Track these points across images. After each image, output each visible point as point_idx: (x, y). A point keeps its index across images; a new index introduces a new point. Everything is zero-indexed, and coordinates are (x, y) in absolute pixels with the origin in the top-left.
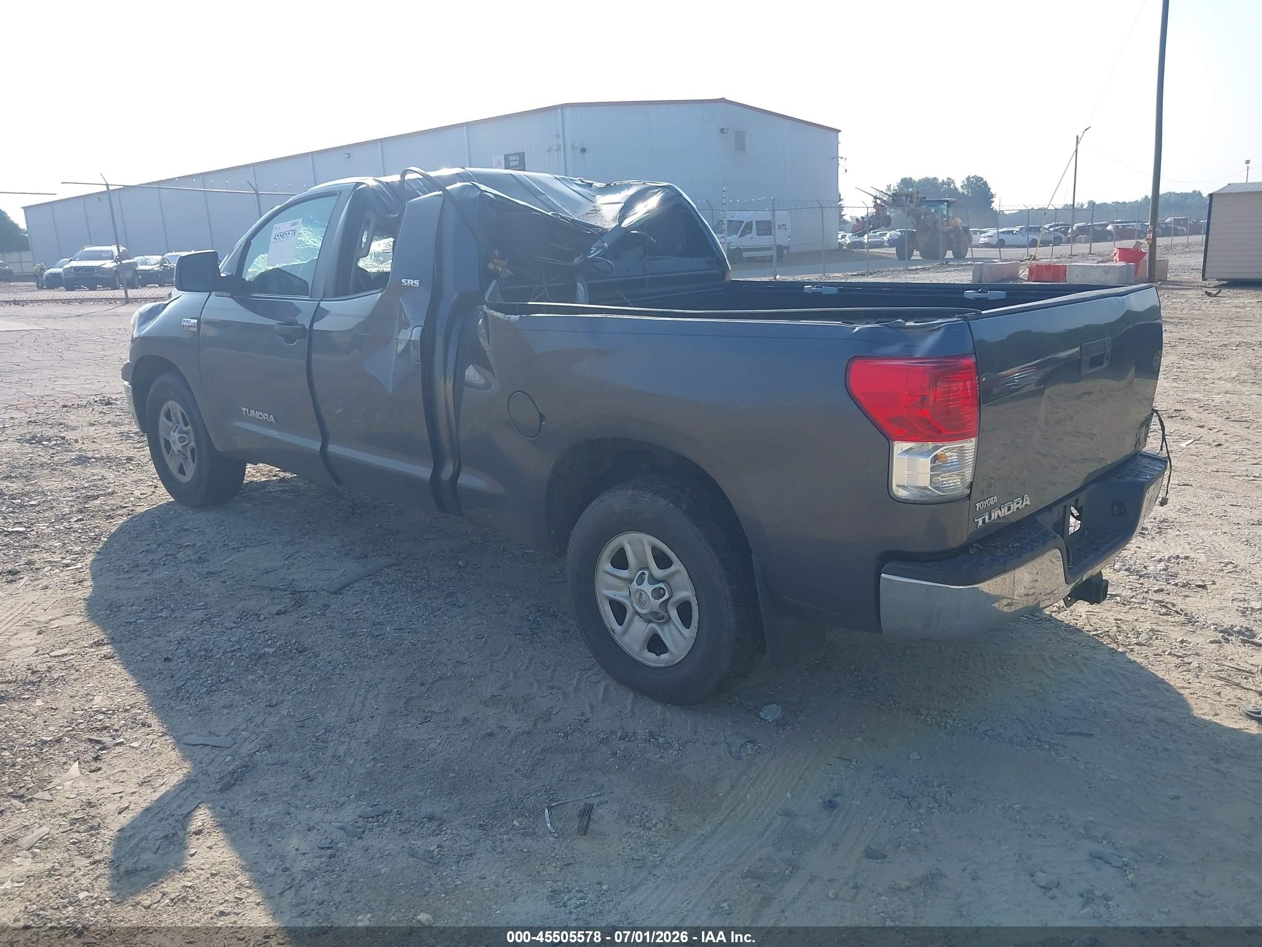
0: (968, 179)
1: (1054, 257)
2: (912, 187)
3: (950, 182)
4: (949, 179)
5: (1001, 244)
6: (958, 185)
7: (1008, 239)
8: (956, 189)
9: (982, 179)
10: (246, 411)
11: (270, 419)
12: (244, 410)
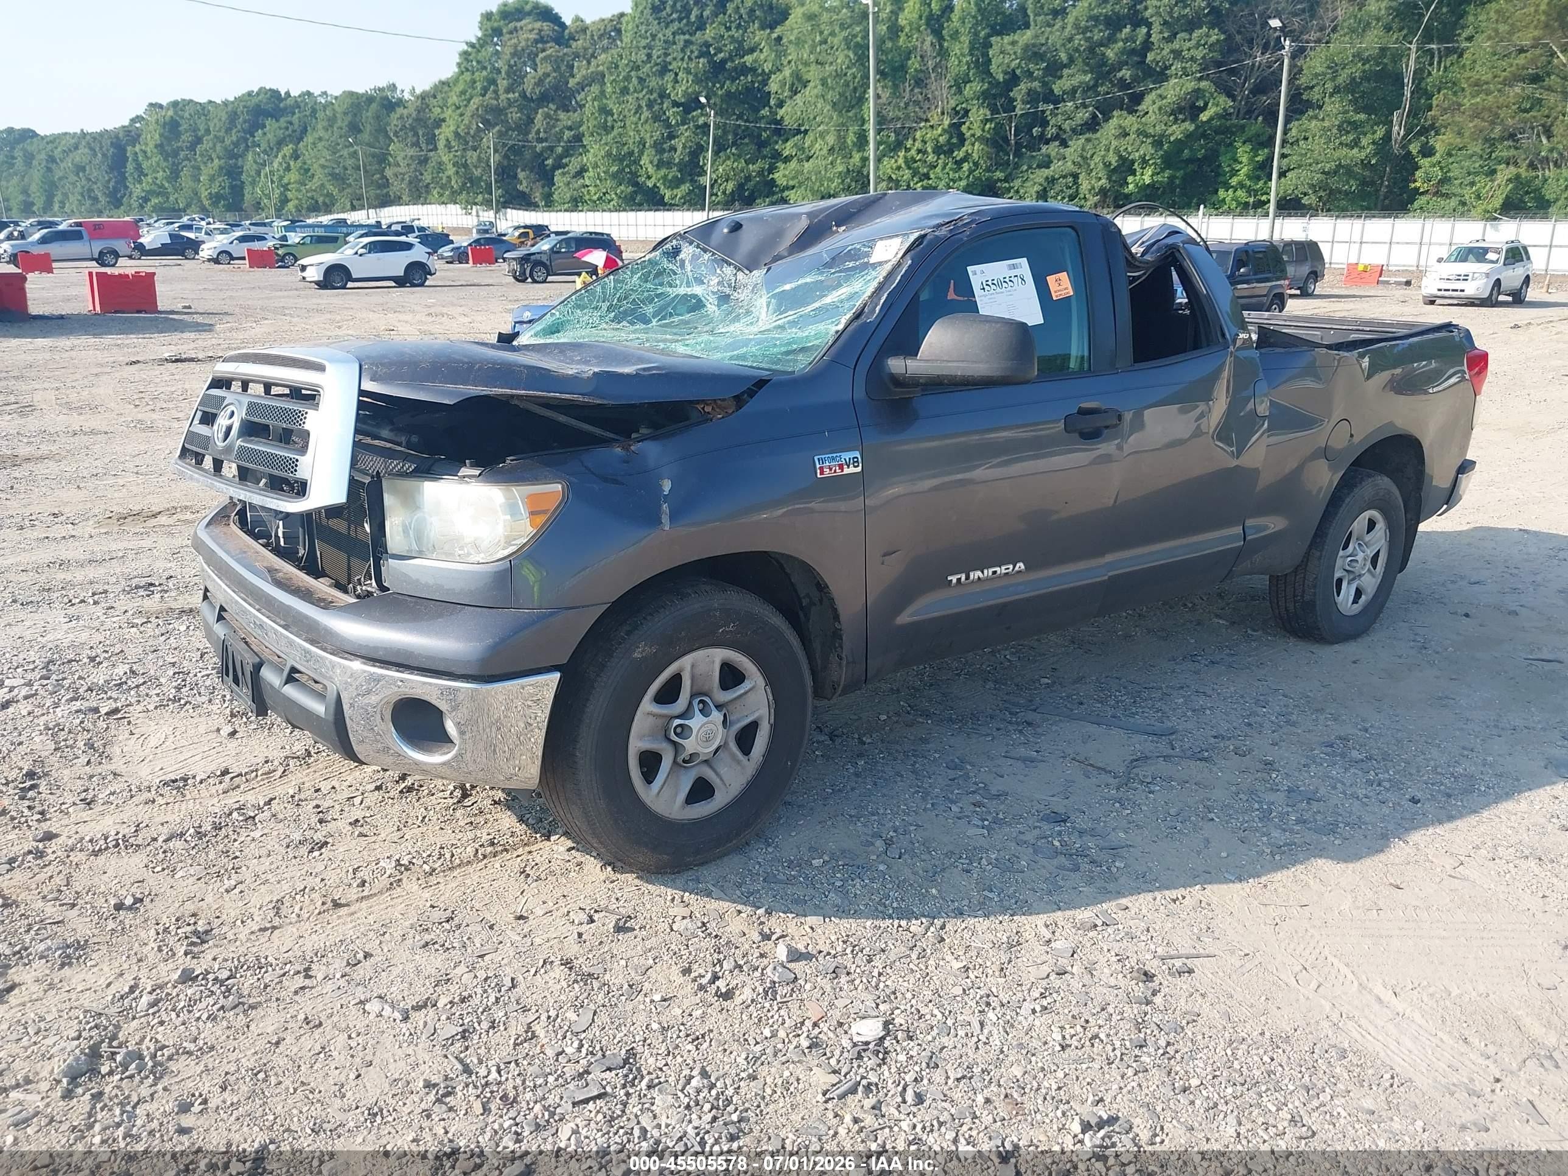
10: (959, 580)
11: (1017, 568)
12: (954, 579)
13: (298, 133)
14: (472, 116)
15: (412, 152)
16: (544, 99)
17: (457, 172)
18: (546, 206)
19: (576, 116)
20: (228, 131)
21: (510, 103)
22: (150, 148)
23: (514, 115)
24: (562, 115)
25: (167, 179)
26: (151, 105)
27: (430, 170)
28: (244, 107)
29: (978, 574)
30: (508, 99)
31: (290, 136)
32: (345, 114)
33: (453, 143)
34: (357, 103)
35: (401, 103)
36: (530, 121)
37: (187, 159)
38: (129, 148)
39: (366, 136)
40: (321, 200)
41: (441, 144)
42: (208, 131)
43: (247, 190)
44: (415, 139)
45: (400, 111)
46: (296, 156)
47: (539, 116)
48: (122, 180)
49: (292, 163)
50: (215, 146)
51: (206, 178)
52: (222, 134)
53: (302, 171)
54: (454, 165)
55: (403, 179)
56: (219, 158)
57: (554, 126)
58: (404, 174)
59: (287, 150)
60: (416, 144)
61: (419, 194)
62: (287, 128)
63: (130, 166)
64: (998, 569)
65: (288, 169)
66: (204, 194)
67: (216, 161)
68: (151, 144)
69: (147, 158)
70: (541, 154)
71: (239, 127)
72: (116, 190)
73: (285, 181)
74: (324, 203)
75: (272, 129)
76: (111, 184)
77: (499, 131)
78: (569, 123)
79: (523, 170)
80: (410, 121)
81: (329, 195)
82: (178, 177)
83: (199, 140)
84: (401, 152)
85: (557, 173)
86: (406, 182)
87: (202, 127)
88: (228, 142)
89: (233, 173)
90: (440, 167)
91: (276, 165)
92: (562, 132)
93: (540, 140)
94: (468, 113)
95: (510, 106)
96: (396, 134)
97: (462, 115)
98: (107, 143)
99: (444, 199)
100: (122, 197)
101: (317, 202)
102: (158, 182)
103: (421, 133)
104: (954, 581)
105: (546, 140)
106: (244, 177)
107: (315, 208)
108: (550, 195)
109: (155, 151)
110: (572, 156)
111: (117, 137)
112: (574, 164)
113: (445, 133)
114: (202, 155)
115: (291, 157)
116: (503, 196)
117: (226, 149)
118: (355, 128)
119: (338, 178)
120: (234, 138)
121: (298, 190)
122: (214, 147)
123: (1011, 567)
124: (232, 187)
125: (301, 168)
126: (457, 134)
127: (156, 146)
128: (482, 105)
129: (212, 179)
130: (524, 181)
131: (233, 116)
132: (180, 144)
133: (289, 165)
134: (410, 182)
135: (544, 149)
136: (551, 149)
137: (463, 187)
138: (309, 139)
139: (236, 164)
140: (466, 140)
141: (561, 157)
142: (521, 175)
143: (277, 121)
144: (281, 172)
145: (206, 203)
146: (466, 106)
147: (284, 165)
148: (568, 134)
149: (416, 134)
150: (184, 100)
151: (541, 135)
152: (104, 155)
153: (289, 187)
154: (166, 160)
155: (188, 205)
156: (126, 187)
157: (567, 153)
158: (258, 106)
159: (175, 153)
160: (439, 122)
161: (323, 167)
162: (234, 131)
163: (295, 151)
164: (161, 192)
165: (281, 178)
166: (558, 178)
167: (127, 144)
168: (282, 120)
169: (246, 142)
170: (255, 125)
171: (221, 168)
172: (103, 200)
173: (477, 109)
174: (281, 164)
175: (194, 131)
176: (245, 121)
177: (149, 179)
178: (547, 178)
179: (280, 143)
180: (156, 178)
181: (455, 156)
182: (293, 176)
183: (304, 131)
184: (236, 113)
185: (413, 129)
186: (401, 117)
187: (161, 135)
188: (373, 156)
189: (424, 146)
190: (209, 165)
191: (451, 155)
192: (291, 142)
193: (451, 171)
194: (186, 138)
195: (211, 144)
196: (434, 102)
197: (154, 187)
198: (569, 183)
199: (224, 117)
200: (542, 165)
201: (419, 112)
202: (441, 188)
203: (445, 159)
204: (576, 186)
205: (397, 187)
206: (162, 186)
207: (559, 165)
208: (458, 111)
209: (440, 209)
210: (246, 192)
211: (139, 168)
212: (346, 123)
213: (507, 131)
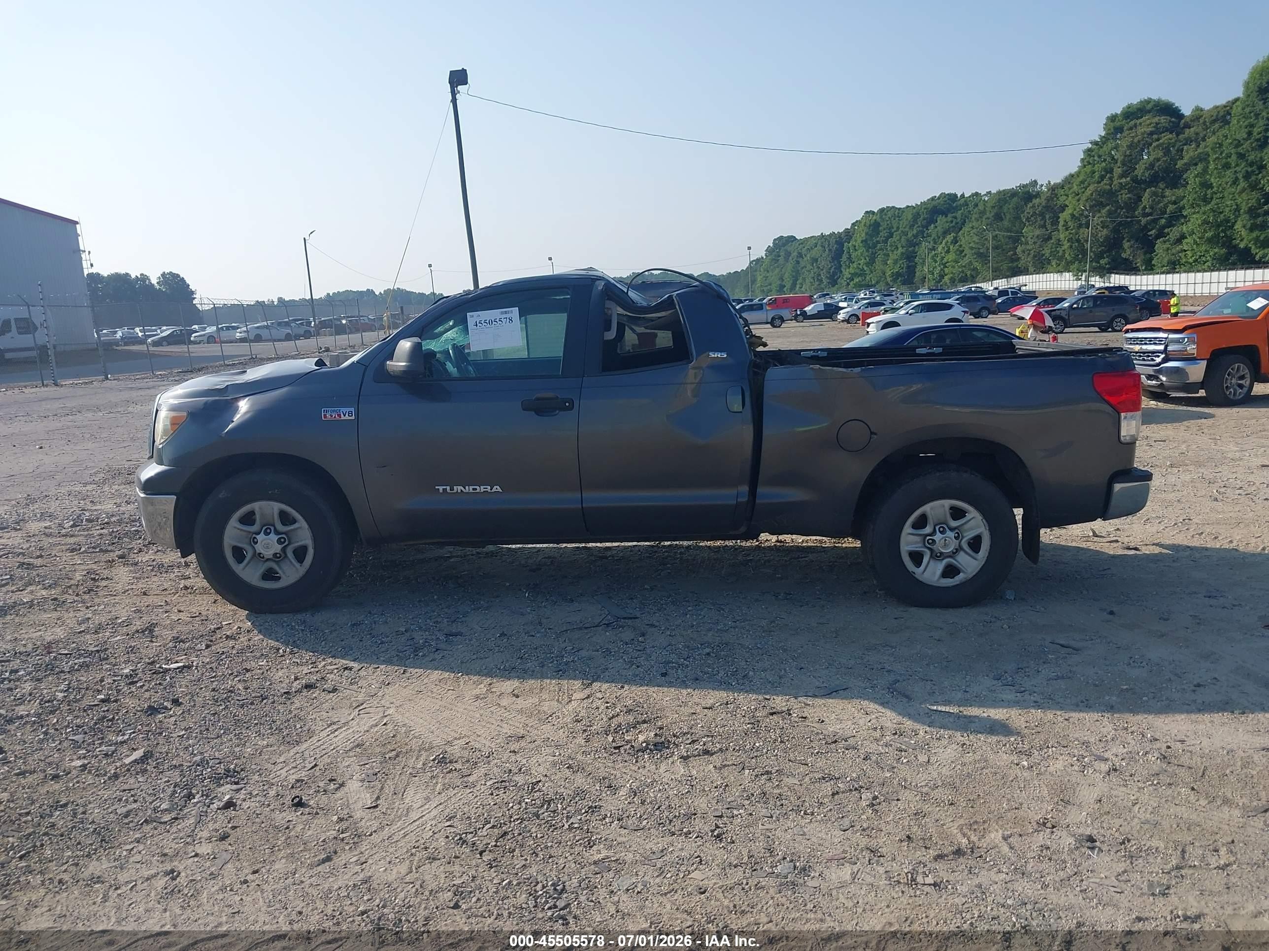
0: (163, 275)
1: (338, 348)
2: (101, 283)
3: (144, 278)
4: (142, 275)
5: (258, 339)
6: (154, 281)
7: (265, 333)
8: (153, 285)
9: (178, 276)
10: (445, 490)
11: (494, 490)
12: (441, 488)
13: (959, 225)
14: (1087, 200)
15: (1038, 232)
16: (1153, 181)
17: (1071, 247)
18: (1146, 269)
19: (1180, 192)
20: (912, 227)
21: (1122, 187)
22: (858, 243)
23: (1124, 196)
24: (1168, 192)
25: (867, 264)
26: (867, 212)
27: (1050, 246)
28: (925, 209)
29: (460, 488)
30: (1121, 184)
31: (953, 227)
32: (993, 207)
33: (1070, 224)
34: (1004, 197)
35: (1038, 195)
36: (1139, 198)
37: (881, 249)
38: (846, 244)
39: (1006, 223)
40: (969, 273)
41: (1062, 223)
42: (898, 228)
43: (919, 267)
44: (1042, 222)
45: (1036, 201)
46: (955, 241)
47: (1146, 195)
48: (839, 268)
49: (951, 247)
50: (901, 238)
51: (892, 261)
52: (907, 229)
53: (958, 253)
54: (1068, 241)
55: (1029, 254)
56: (903, 247)
57: (1159, 202)
58: (1030, 250)
59: (950, 238)
60: (1044, 226)
61: (1041, 266)
62: (952, 222)
63: (845, 257)
64: (478, 487)
65: (948, 252)
66: (889, 273)
67: (900, 249)
68: (859, 241)
69: (856, 250)
70: (1145, 226)
71: (919, 223)
72: (834, 274)
73: (945, 260)
74: (972, 276)
75: (942, 222)
76: (832, 270)
77: (1108, 210)
78: (1173, 198)
79: (1128, 241)
80: (1040, 208)
81: (975, 269)
82: (874, 262)
83: (891, 235)
84: (1031, 232)
85: (1158, 241)
86: (1031, 256)
87: (895, 226)
88: (910, 235)
89: (910, 257)
90: (1059, 243)
91: (940, 249)
92: (1166, 206)
93: (1145, 215)
94: (1084, 198)
95: (1121, 189)
96: (1028, 219)
97: (1078, 200)
98: (833, 241)
99: (1060, 268)
100: (838, 279)
101: (966, 275)
102: (861, 267)
103: (1047, 216)
104: (441, 491)
105: (1151, 214)
106: (917, 260)
107: (964, 280)
108: (1151, 259)
109: (861, 245)
110: (1173, 226)
111: (840, 237)
112: (1174, 233)
113: (1064, 216)
114: (891, 246)
115: (952, 242)
116: (1109, 263)
117: (908, 240)
118: (998, 217)
119: (982, 256)
120: (915, 232)
121: (953, 267)
122: (900, 240)
123: (489, 488)
124: (908, 267)
125: (958, 250)
126: (1073, 216)
127: (862, 242)
128: (1096, 190)
129: (895, 262)
130: (1128, 250)
131: (916, 216)
132: (878, 239)
133: (949, 249)
134: (1035, 256)
135: (1148, 223)
136: (1155, 221)
137: (1076, 258)
138: (966, 229)
139: (914, 250)
140: (1081, 221)
141: (1164, 227)
142: (1126, 245)
143: (946, 216)
144: (943, 255)
145: (889, 279)
146: (1084, 192)
147: (946, 249)
148: (1171, 208)
149: (1044, 218)
150: (888, 207)
151: (1147, 210)
152: (830, 250)
153: (947, 265)
154: (867, 251)
155: (877, 283)
156: (841, 272)
157: (1170, 225)
158: (935, 207)
159: (875, 246)
160: (1063, 208)
161: (972, 248)
162: (916, 226)
163: (955, 238)
164: (862, 274)
165: (943, 258)
166: (1159, 246)
167: (845, 242)
168: (950, 215)
169: (922, 234)
170: (931, 221)
171: (902, 253)
172: (825, 281)
173: (1092, 195)
174: (943, 248)
175: (889, 229)
176: (924, 219)
177: (855, 265)
178: (1149, 246)
179: (946, 233)
180: (860, 264)
181: (1070, 233)
182: (951, 257)
183: (964, 223)
184: (918, 214)
185: (1042, 215)
186: (1033, 206)
187: (867, 234)
188: (1010, 237)
189: (1049, 227)
190: (895, 252)
191: (1067, 233)
192: (953, 232)
193: (1066, 245)
194: (883, 234)
195: (898, 238)
196: (1062, 192)
197: (858, 271)
198: (1168, 249)
199: (910, 217)
200: (1146, 235)
201: (1048, 201)
202: (1058, 260)
203: (1062, 236)
204: (1174, 251)
205: (1025, 260)
206: (863, 270)
207: (1161, 234)
208: (1077, 197)
209: (1056, 276)
210: (917, 270)
211: (850, 258)
212: (993, 214)
213: (1116, 211)
